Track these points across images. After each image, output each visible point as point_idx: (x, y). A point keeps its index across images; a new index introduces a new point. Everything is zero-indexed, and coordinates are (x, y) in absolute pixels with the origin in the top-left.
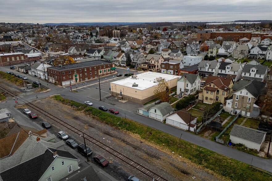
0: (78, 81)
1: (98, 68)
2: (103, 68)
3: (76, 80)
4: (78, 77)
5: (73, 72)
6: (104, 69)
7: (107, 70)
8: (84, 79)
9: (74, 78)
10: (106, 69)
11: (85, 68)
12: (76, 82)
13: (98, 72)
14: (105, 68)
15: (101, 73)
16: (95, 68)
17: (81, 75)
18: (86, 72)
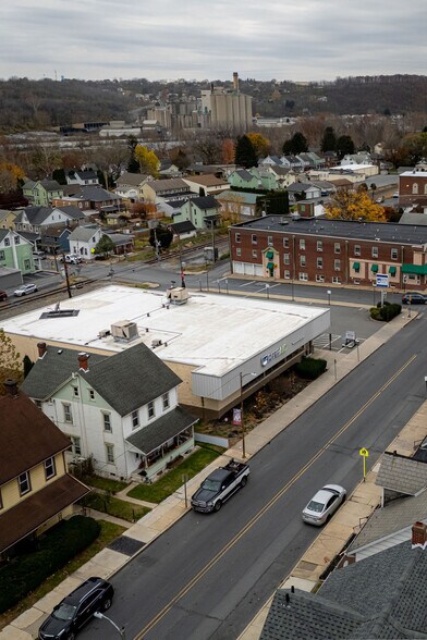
0: (277, 272)
1: (348, 251)
2: (366, 254)
3: (272, 270)
4: (276, 261)
5: (262, 240)
6: (371, 263)
7: (384, 266)
8: (294, 275)
9: (266, 261)
10: (380, 264)
11: (303, 237)
12: (272, 275)
13: (345, 265)
14: (375, 259)
15: (357, 270)
16: (337, 246)
17: (286, 257)
18: (302, 252)
